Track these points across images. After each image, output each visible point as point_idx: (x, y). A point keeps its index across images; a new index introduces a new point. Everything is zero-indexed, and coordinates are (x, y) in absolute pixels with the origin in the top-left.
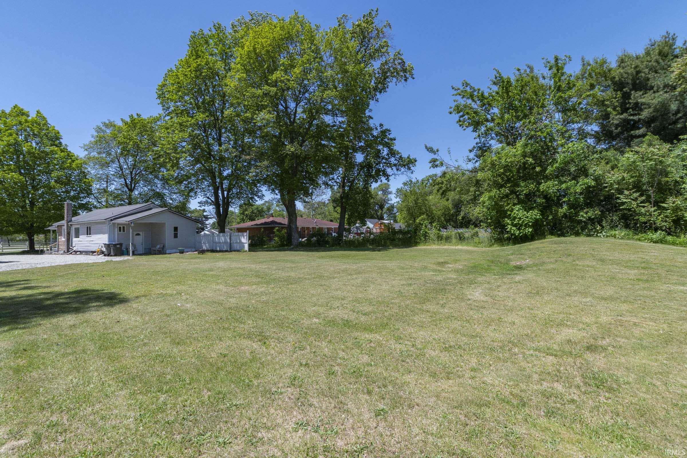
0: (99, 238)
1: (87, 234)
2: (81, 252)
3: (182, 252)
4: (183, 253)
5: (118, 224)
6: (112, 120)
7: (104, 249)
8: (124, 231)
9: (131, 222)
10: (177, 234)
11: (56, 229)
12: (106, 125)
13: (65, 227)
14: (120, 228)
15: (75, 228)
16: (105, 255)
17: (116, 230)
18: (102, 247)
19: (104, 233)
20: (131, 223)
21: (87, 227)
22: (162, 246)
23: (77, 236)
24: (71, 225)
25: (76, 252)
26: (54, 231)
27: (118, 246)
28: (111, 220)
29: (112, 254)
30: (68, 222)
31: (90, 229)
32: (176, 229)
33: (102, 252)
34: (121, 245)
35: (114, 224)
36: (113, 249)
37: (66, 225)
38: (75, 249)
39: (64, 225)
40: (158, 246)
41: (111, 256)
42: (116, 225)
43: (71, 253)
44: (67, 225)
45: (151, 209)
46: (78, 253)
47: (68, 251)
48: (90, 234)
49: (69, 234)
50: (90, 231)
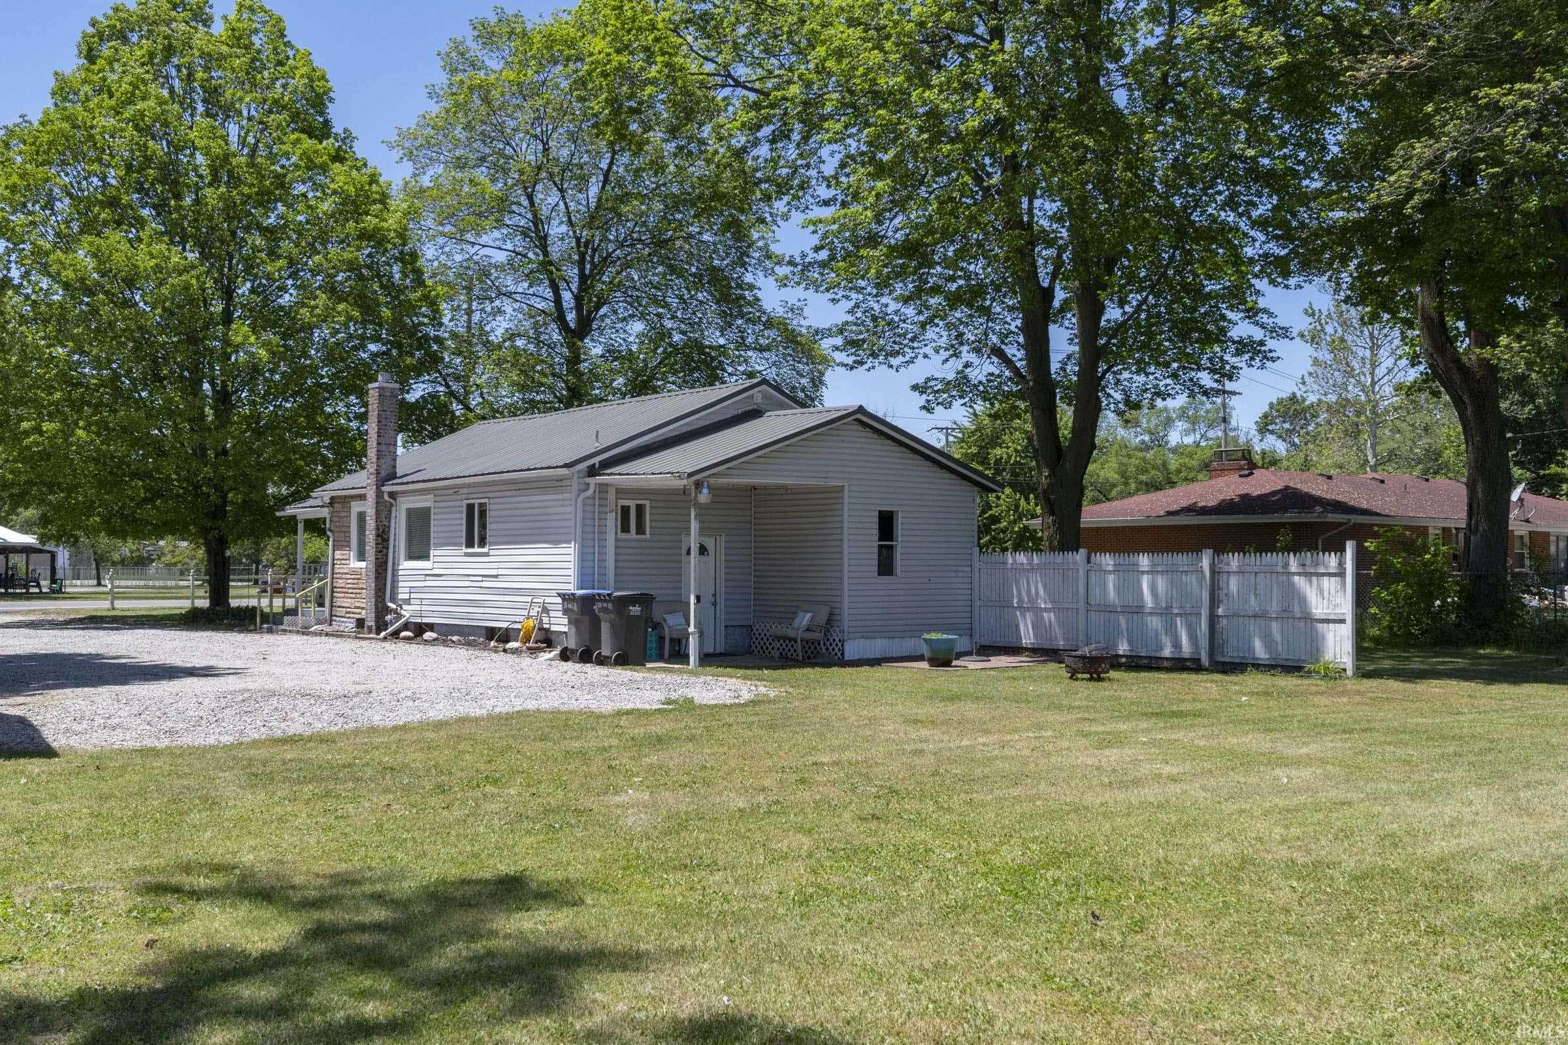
0: (532, 566)
1: (470, 543)
2: (448, 634)
3: (942, 659)
4: (947, 663)
5: (621, 492)
6: (510, 11)
7: (559, 623)
8: (640, 530)
9: (698, 478)
10: (891, 548)
11: (325, 513)
12: (487, 36)
13: (369, 507)
14: (625, 511)
15: (410, 511)
16: (565, 656)
17: (612, 521)
18: (545, 610)
19: (554, 538)
20: (698, 485)
21: (470, 508)
22: (822, 618)
23: (419, 551)
24: (392, 495)
25: (419, 630)
26: (315, 527)
27: (635, 610)
28: (592, 472)
29: (606, 651)
30: (381, 481)
31: (483, 514)
32: (886, 523)
33: (547, 640)
34: (645, 600)
35: (603, 488)
36: (613, 626)
37: (371, 494)
38: (407, 612)
39: (362, 497)
40: (804, 619)
41: (602, 661)
42: (612, 496)
43: (395, 635)
44: (379, 495)
45: (755, 414)
46: (428, 635)
47: (381, 625)
48: (482, 543)
49: (383, 537)
50: (483, 526)
